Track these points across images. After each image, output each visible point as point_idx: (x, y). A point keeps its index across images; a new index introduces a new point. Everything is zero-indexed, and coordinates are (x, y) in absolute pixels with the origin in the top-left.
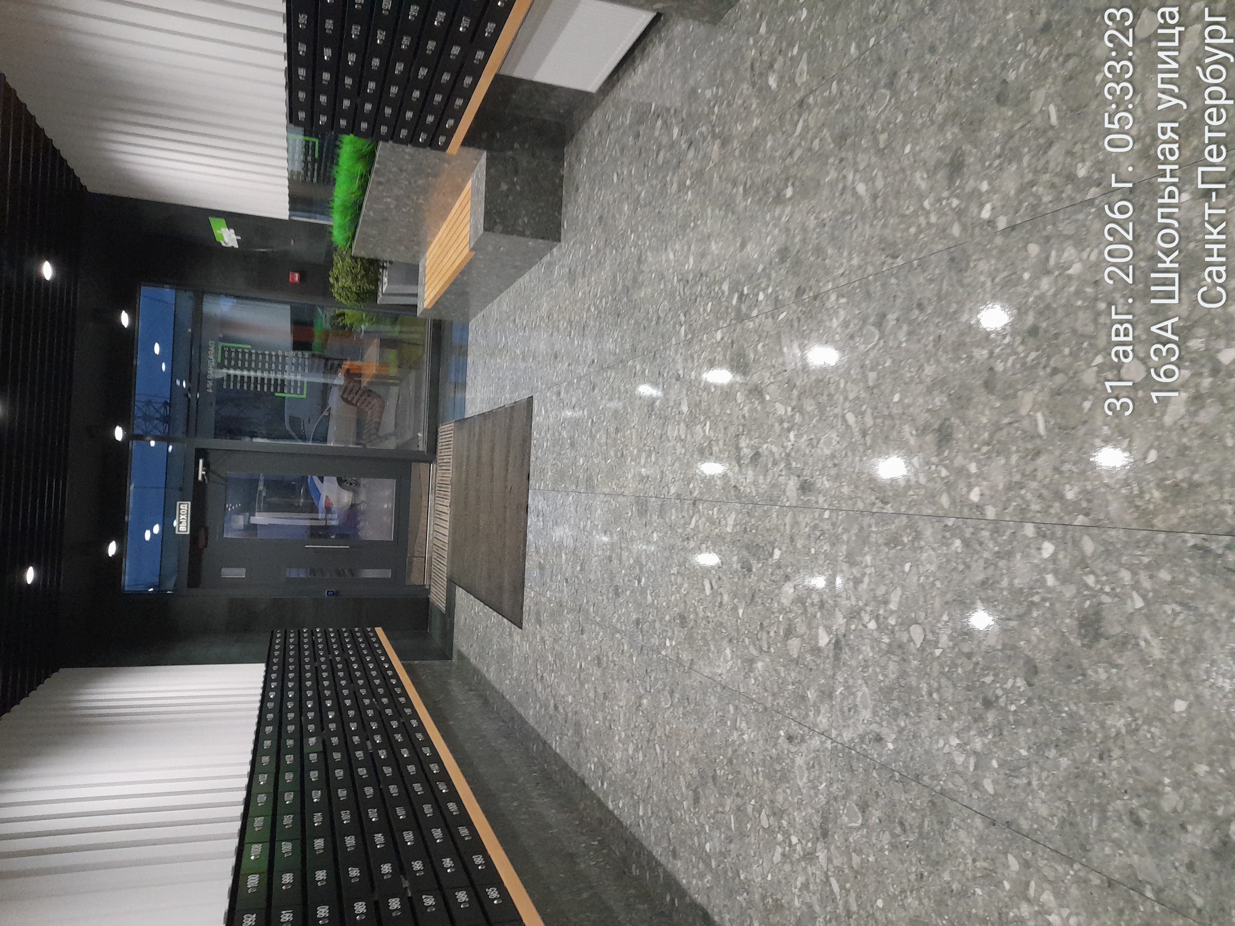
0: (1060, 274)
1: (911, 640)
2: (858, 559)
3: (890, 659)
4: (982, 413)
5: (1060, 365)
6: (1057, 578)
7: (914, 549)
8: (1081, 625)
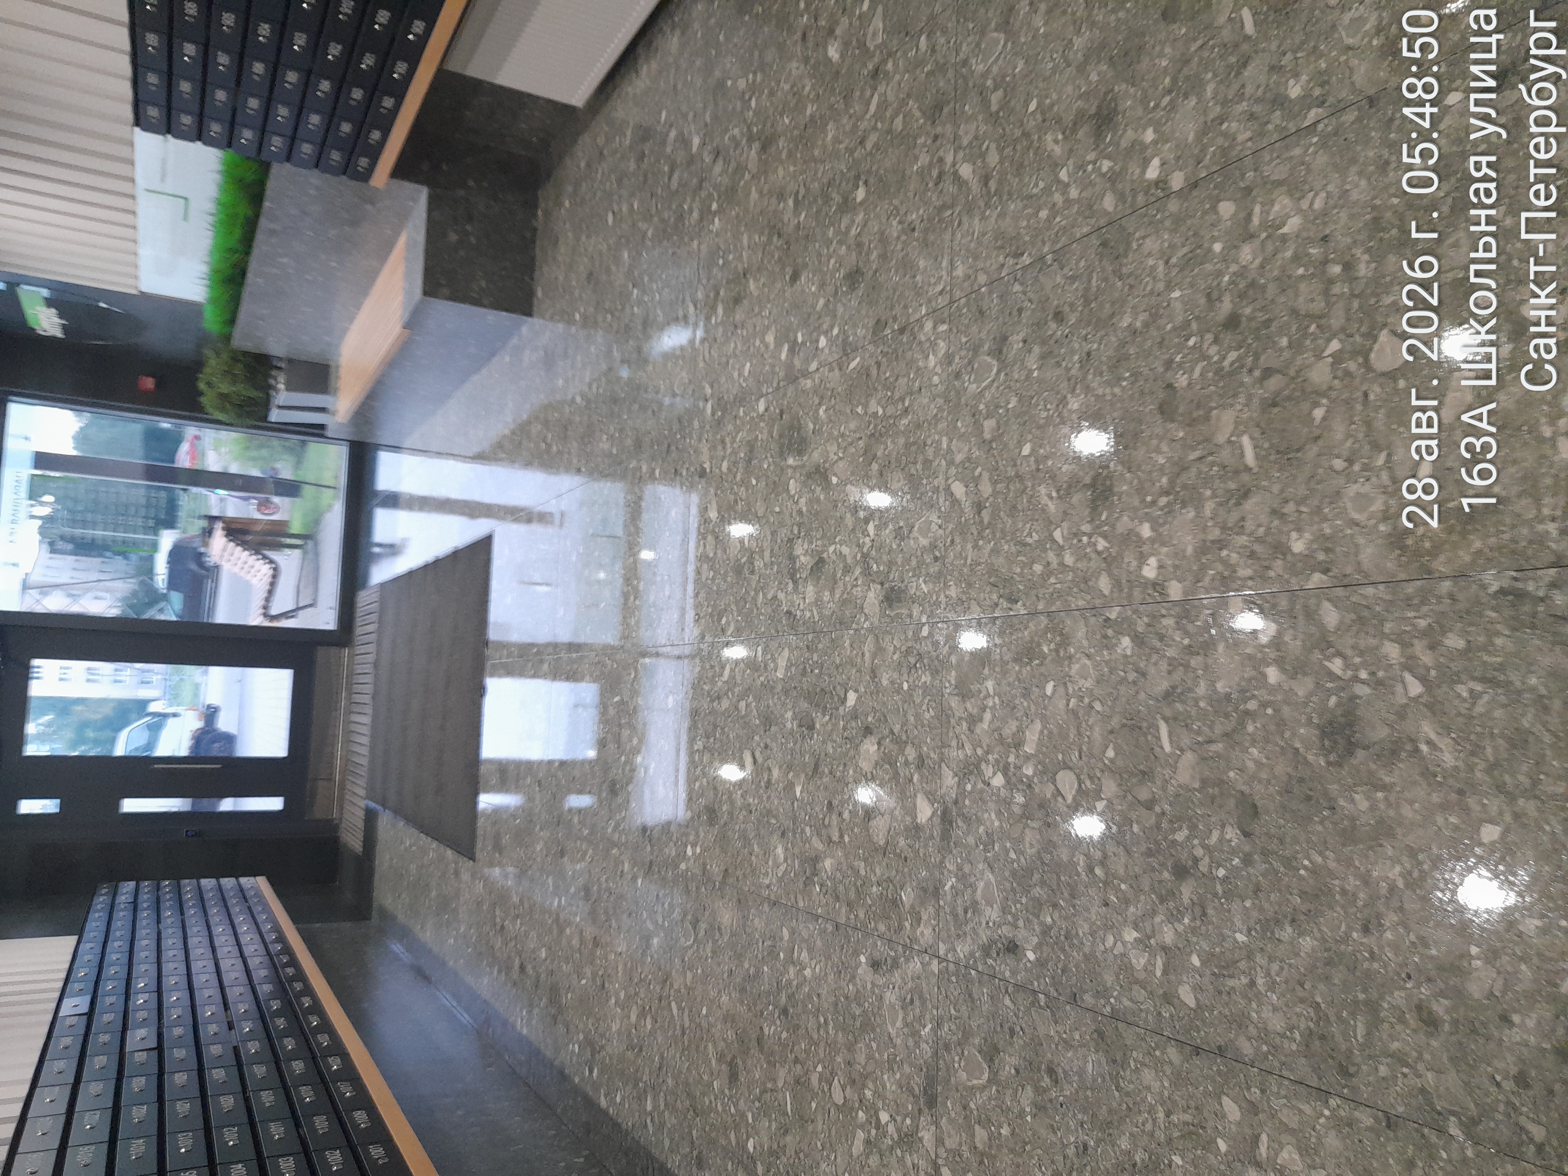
0: (1268, 237)
1: (1059, 793)
2: (974, 687)
3: (1026, 826)
4: (1158, 451)
5: (1274, 363)
6: (1283, 670)
7: (1058, 661)
8: (1324, 734)
